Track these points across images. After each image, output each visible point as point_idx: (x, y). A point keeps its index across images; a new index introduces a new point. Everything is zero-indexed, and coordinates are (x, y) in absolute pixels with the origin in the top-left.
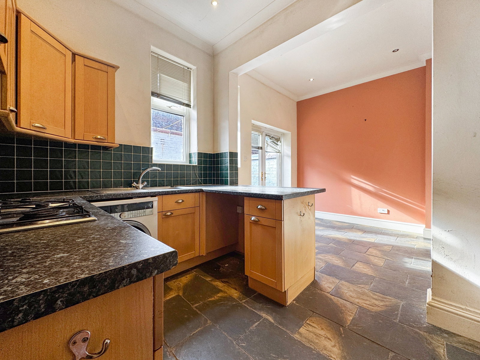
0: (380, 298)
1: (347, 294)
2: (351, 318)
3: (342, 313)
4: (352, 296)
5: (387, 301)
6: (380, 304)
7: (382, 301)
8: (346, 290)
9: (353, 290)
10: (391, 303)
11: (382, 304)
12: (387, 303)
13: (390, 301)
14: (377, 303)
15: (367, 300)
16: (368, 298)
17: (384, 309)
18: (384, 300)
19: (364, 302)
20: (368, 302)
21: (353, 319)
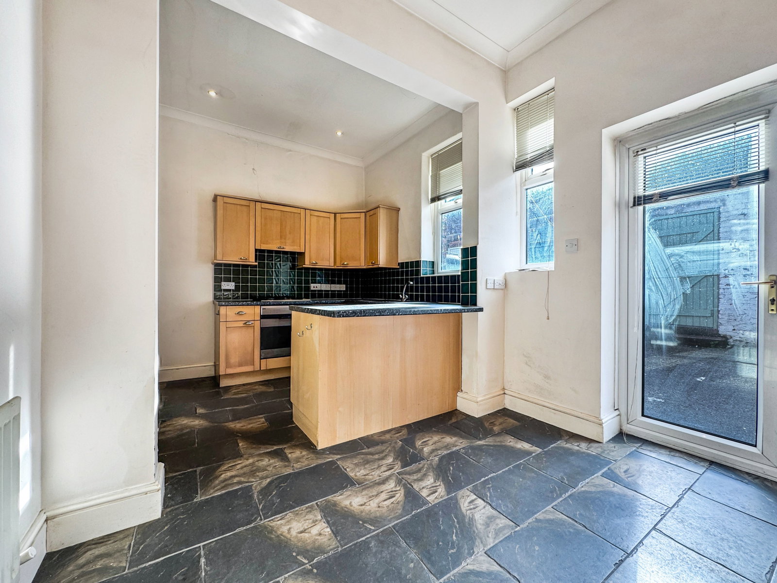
0: (229, 482)
1: (267, 460)
2: (240, 445)
3: (251, 443)
4: (260, 461)
5: (219, 484)
6: (224, 475)
7: (225, 480)
8: (275, 463)
9: (268, 468)
10: (213, 485)
11: (223, 476)
12: (217, 482)
13: (215, 487)
14: (229, 474)
15: (242, 468)
16: (242, 471)
17: (217, 473)
18: (223, 482)
19: (243, 464)
20: (238, 467)
21: (238, 445)
